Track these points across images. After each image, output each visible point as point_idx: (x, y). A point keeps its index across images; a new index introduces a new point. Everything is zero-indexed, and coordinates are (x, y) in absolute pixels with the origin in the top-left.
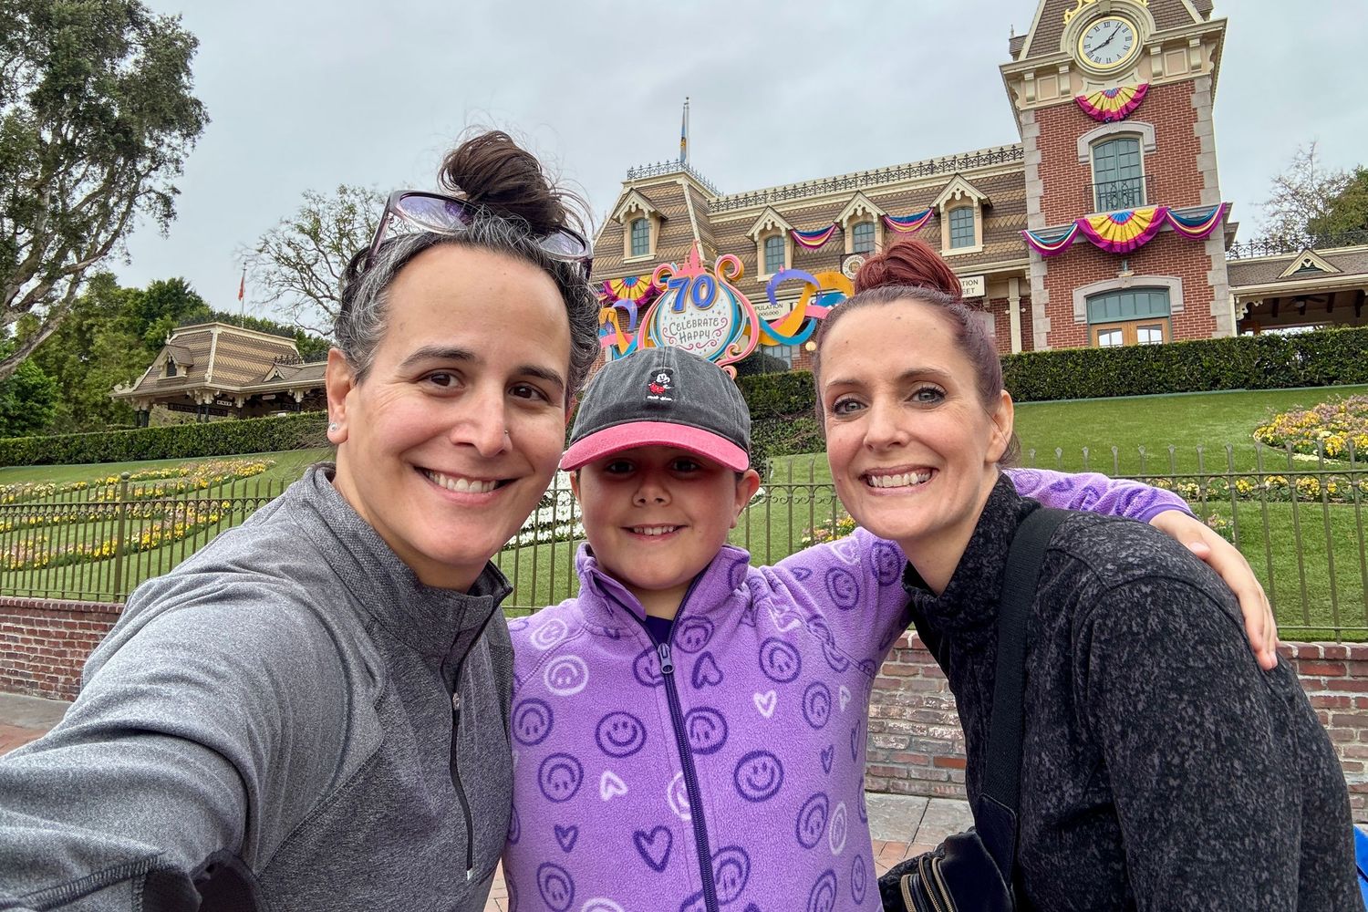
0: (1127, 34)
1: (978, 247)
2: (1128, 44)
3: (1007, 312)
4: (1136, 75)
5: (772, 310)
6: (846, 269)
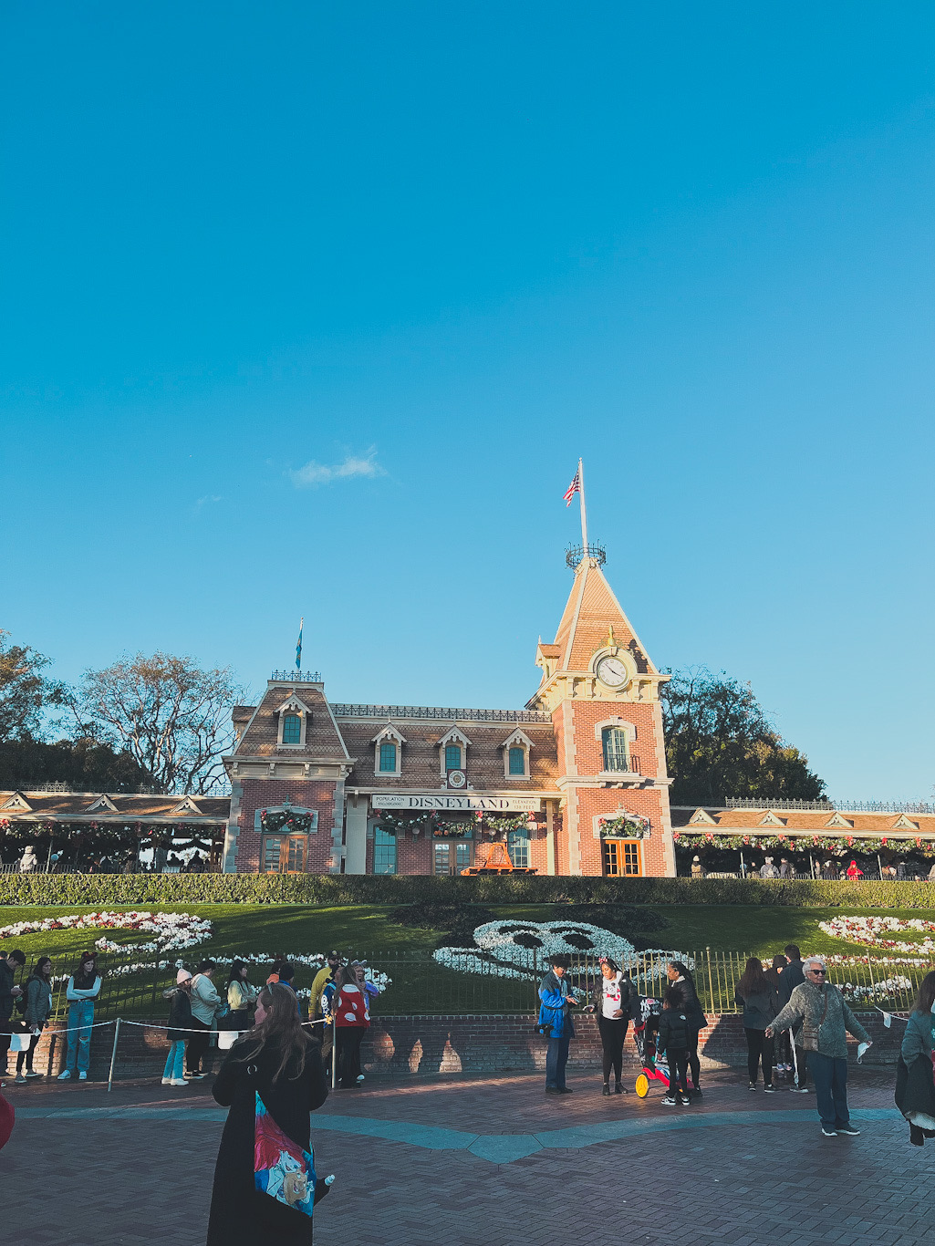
0: (622, 670)
1: (527, 777)
4: (626, 695)
5: (397, 801)
6: (451, 779)
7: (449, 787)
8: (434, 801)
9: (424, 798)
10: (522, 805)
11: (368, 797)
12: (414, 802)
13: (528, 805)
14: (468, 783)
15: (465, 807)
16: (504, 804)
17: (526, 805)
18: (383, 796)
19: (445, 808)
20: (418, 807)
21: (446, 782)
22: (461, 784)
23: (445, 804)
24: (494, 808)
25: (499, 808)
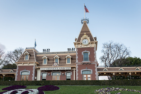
1: (70, 63)
2: (87, 42)
3: (73, 72)
4: (88, 46)
5: (44, 69)
8: (51, 69)
11: (40, 68)
12: (47, 69)
13: (69, 68)
14: (57, 65)
19: (53, 70)
20: (48, 70)
21: (53, 65)
24: (62, 69)
25: (63, 69)
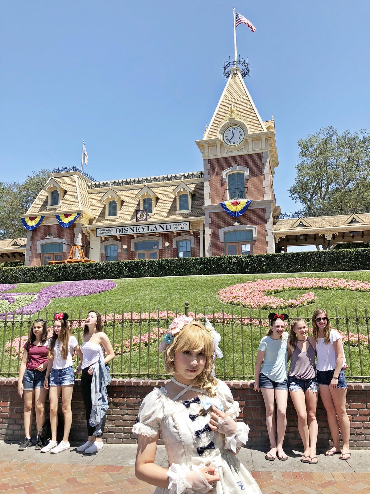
0: (240, 133)
1: (189, 211)
2: (241, 137)
3: (199, 236)
4: (243, 149)
5: (109, 231)
6: (138, 216)
7: (137, 220)
8: (129, 230)
9: (124, 228)
10: (179, 227)
11: (96, 230)
12: (118, 231)
13: (183, 226)
14: (148, 217)
15: (146, 231)
16: (169, 227)
17: (181, 226)
18: (102, 229)
19: (135, 232)
20: (121, 233)
21: (135, 218)
22: (144, 218)
23: (135, 230)
24: (162, 230)
25: (165, 230)
